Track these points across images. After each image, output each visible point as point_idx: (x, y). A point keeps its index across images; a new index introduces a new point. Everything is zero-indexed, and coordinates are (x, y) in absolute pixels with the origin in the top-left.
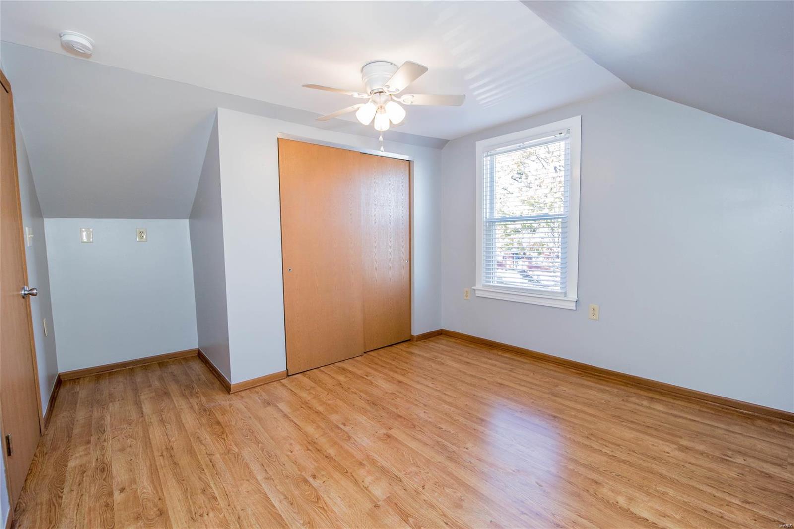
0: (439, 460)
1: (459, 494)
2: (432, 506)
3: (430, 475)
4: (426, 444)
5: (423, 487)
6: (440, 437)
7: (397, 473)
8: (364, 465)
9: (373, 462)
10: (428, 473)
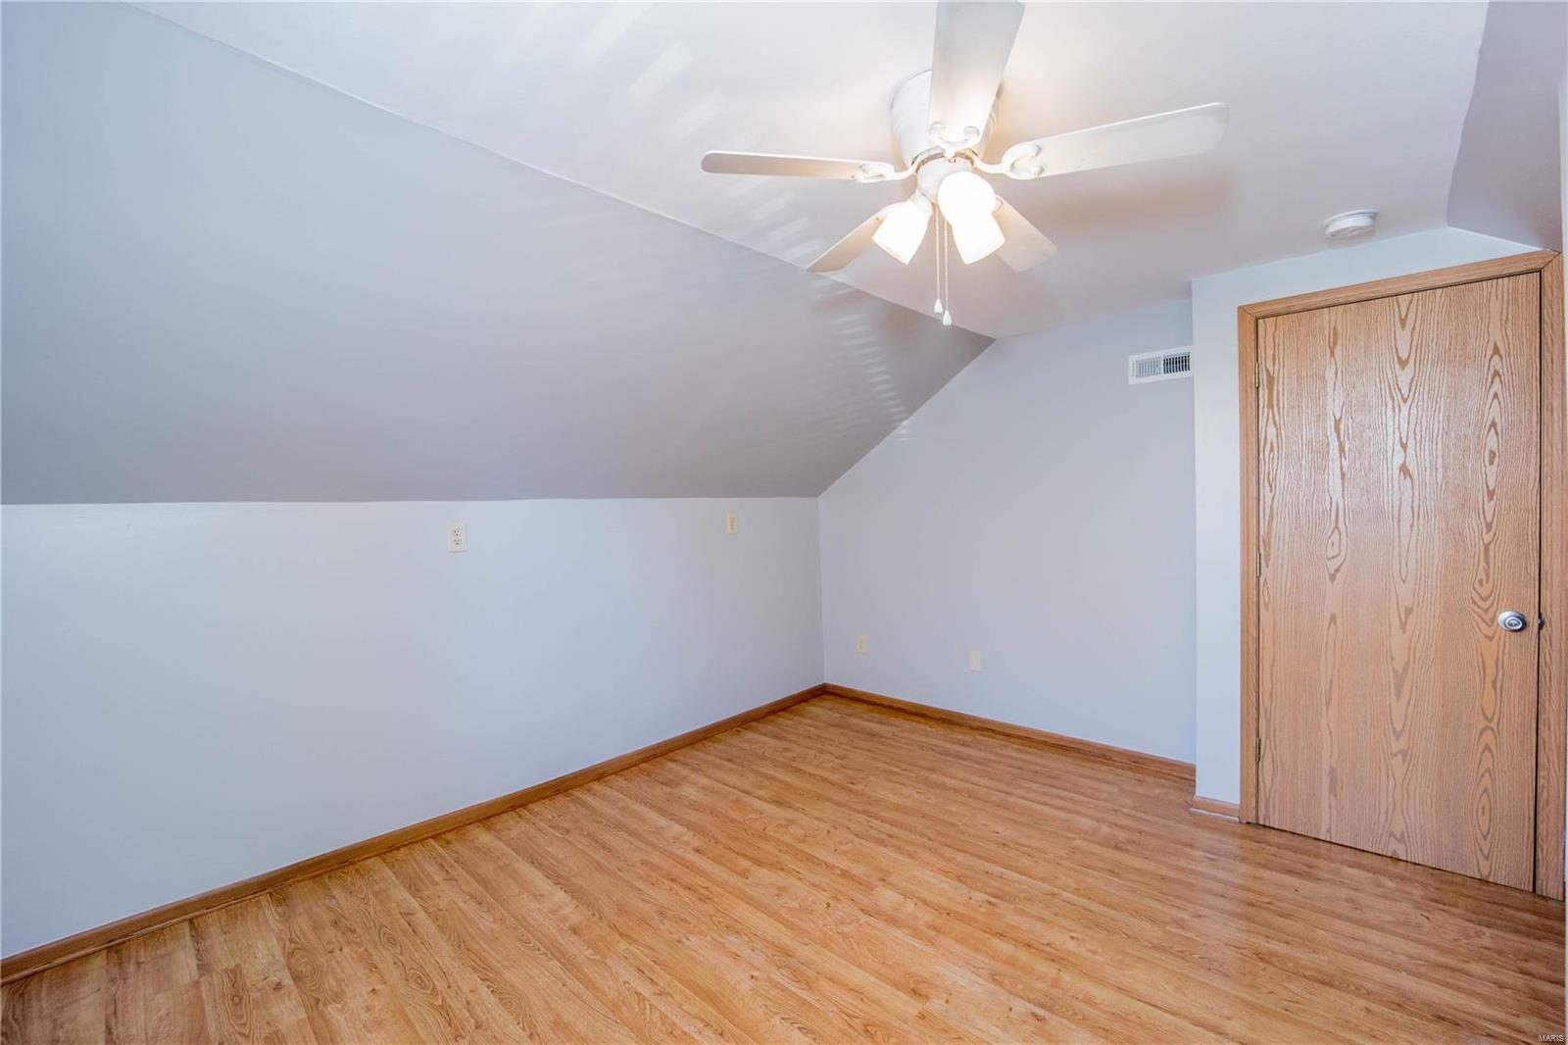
0: (806, 948)
1: (780, 901)
2: (814, 886)
3: (821, 923)
4: (832, 980)
5: (829, 905)
6: (805, 1002)
7: (872, 920)
8: (929, 928)
9: (916, 933)
10: (824, 925)
